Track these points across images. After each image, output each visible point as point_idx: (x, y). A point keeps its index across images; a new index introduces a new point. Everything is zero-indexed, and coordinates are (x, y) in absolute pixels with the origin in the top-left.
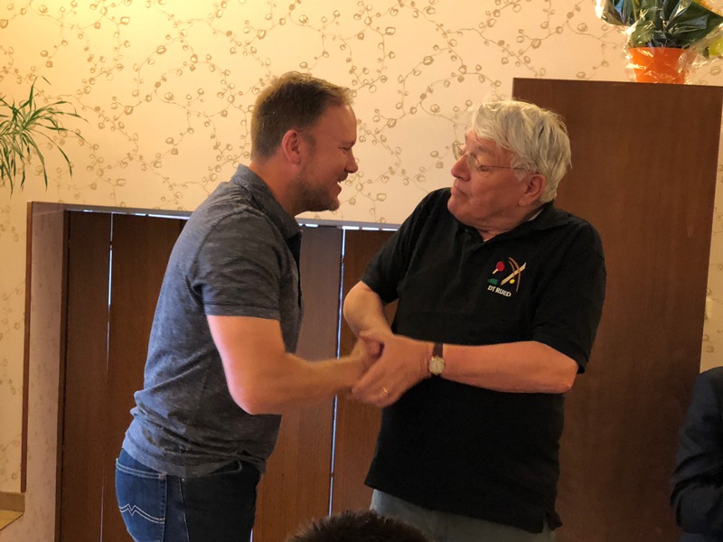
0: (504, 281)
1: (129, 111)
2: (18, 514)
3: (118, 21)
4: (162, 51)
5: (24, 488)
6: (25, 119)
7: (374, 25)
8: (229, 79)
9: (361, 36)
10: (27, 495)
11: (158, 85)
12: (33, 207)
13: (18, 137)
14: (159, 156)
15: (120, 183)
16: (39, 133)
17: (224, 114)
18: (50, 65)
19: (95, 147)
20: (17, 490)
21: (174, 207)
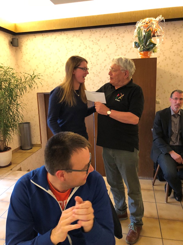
0: (119, 98)
1: (52, 75)
2: (41, 148)
3: (49, 58)
4: (57, 63)
5: (41, 143)
6: (33, 77)
7: (95, 54)
9: (93, 57)
10: (42, 144)
11: (57, 69)
12: (38, 94)
15: (52, 88)
16: (36, 80)
18: (38, 68)
19: (47, 82)
20: (40, 143)
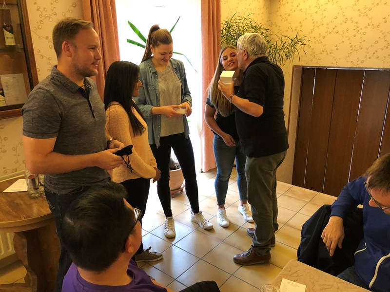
1: (324, 37)
3: (323, 10)
4: (336, 18)
6: (294, 42)
8: (357, 25)
11: (334, 28)
12: (294, 67)
13: (292, 47)
14: (332, 50)
15: (319, 59)
16: (298, 46)
17: (355, 36)
18: (301, 26)
19: (313, 49)
21: (336, 66)
